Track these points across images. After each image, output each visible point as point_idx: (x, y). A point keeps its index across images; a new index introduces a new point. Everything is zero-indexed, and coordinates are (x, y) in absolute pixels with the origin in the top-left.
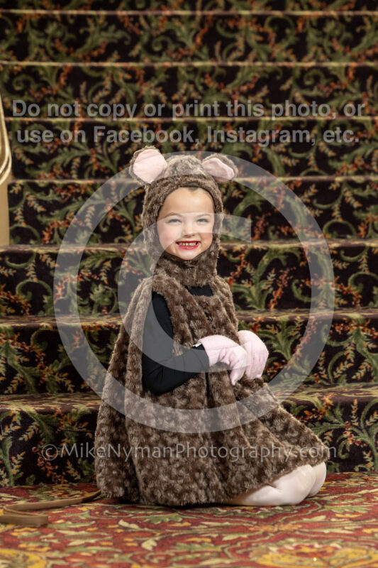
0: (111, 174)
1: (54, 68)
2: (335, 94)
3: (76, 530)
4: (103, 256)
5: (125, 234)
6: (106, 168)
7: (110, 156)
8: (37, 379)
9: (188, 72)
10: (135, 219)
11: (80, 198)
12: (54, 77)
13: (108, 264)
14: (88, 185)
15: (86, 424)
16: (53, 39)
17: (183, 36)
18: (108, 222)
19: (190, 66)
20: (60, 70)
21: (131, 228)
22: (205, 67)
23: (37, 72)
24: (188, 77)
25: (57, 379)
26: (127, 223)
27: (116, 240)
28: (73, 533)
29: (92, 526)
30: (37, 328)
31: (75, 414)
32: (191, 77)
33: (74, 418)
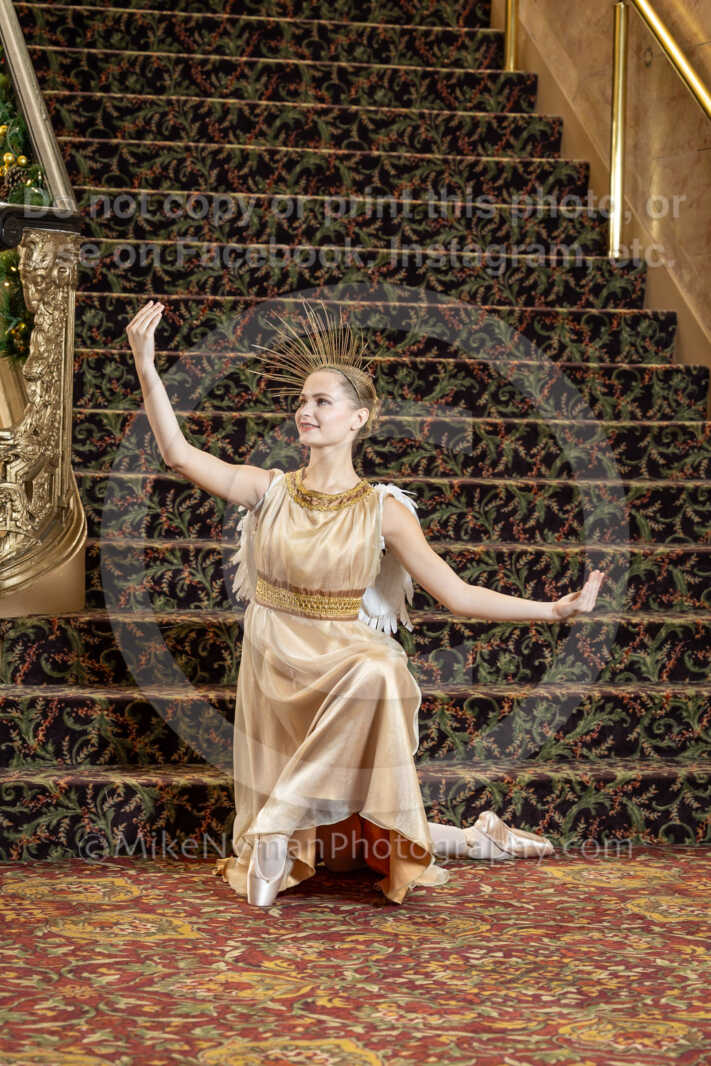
0: (181, 534)
1: (118, 415)
2: (409, 450)
3: (200, 898)
4: (189, 626)
5: (201, 600)
6: (177, 527)
7: (181, 514)
8: (129, 751)
9: (257, 424)
10: (212, 586)
11: (158, 563)
12: (119, 426)
13: (193, 635)
14: (167, 549)
15: (186, 797)
16: (110, 380)
17: (247, 379)
18: (185, 588)
19: (260, 417)
20: (125, 420)
21: (208, 594)
22: (276, 419)
23: (101, 421)
24: (256, 428)
25: (149, 750)
26: (204, 589)
27: (192, 606)
28: (198, 901)
29: (212, 895)
30: (131, 700)
31: (177, 787)
32: (261, 429)
33: (175, 791)
